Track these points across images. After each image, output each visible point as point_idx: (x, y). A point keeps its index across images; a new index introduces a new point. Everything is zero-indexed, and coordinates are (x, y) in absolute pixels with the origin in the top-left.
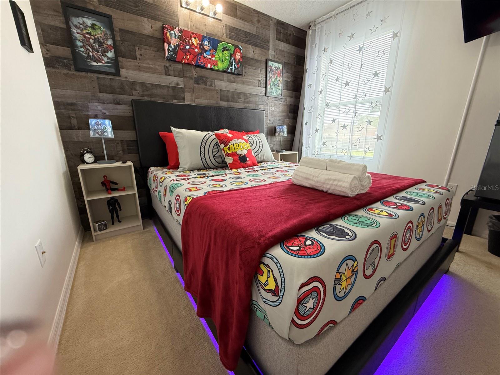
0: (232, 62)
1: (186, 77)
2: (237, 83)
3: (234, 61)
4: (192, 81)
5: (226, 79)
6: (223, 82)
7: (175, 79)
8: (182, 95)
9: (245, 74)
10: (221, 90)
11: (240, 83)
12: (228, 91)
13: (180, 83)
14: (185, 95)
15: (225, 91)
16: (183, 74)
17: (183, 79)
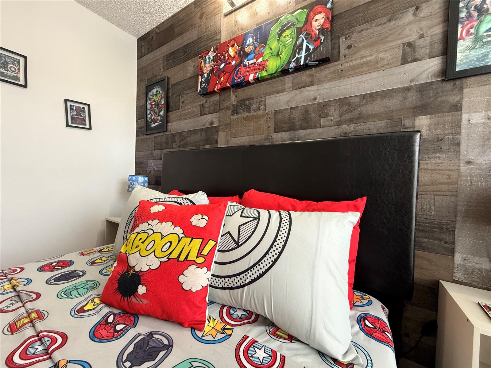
0: (302, 44)
1: (222, 109)
2: (320, 82)
3: (306, 39)
4: (229, 113)
5: (290, 85)
6: (283, 93)
7: (209, 118)
8: (216, 137)
9: (347, 52)
10: (276, 112)
11: (330, 80)
12: (294, 108)
13: (214, 120)
14: (219, 136)
15: (286, 111)
16: (220, 107)
17: (218, 113)
